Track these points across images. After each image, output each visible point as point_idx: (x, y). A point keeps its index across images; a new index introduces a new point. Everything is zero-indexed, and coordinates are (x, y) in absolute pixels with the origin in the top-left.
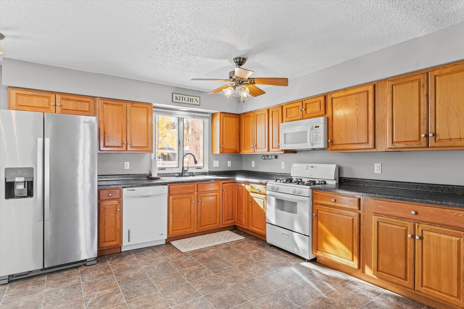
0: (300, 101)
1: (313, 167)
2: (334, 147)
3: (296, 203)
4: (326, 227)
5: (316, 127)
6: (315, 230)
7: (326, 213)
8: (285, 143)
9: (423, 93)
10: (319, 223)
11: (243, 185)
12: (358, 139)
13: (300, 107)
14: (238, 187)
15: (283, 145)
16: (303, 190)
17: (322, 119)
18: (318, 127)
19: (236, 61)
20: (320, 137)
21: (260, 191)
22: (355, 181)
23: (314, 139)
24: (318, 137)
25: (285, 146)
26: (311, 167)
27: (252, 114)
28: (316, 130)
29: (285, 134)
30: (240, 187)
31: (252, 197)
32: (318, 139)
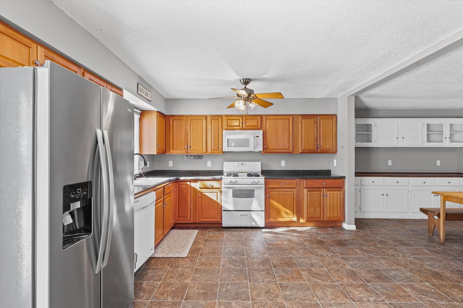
0: (241, 116)
1: (243, 164)
2: (267, 151)
3: (253, 190)
4: (276, 201)
5: (256, 137)
6: (268, 206)
7: (276, 193)
8: (228, 146)
9: (316, 126)
10: (271, 200)
11: (189, 183)
12: (284, 146)
13: (240, 120)
14: (179, 186)
15: (227, 148)
16: (259, 180)
17: (261, 132)
18: (259, 137)
19: (245, 81)
20: (260, 144)
21: (212, 186)
22: (271, 172)
23: (255, 145)
24: (258, 143)
25: (228, 149)
26: (241, 164)
27: (184, 118)
28: (257, 138)
29: (228, 140)
30: (182, 186)
31: (201, 192)
32: (258, 145)
